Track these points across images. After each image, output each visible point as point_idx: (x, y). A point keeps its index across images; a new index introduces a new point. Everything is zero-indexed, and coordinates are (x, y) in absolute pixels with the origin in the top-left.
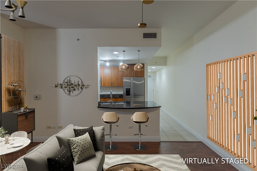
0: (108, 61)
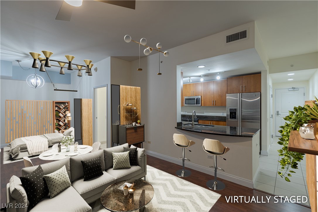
0: (202, 76)
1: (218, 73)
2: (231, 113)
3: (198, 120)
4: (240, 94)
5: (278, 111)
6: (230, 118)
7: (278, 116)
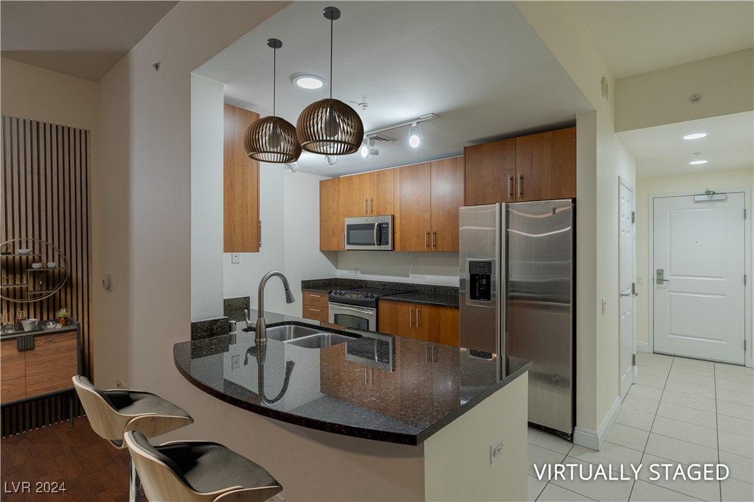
1: (414, 124)
2: (473, 277)
3: (377, 301)
4: (504, 204)
5: (662, 271)
6: (473, 296)
7: (660, 286)
